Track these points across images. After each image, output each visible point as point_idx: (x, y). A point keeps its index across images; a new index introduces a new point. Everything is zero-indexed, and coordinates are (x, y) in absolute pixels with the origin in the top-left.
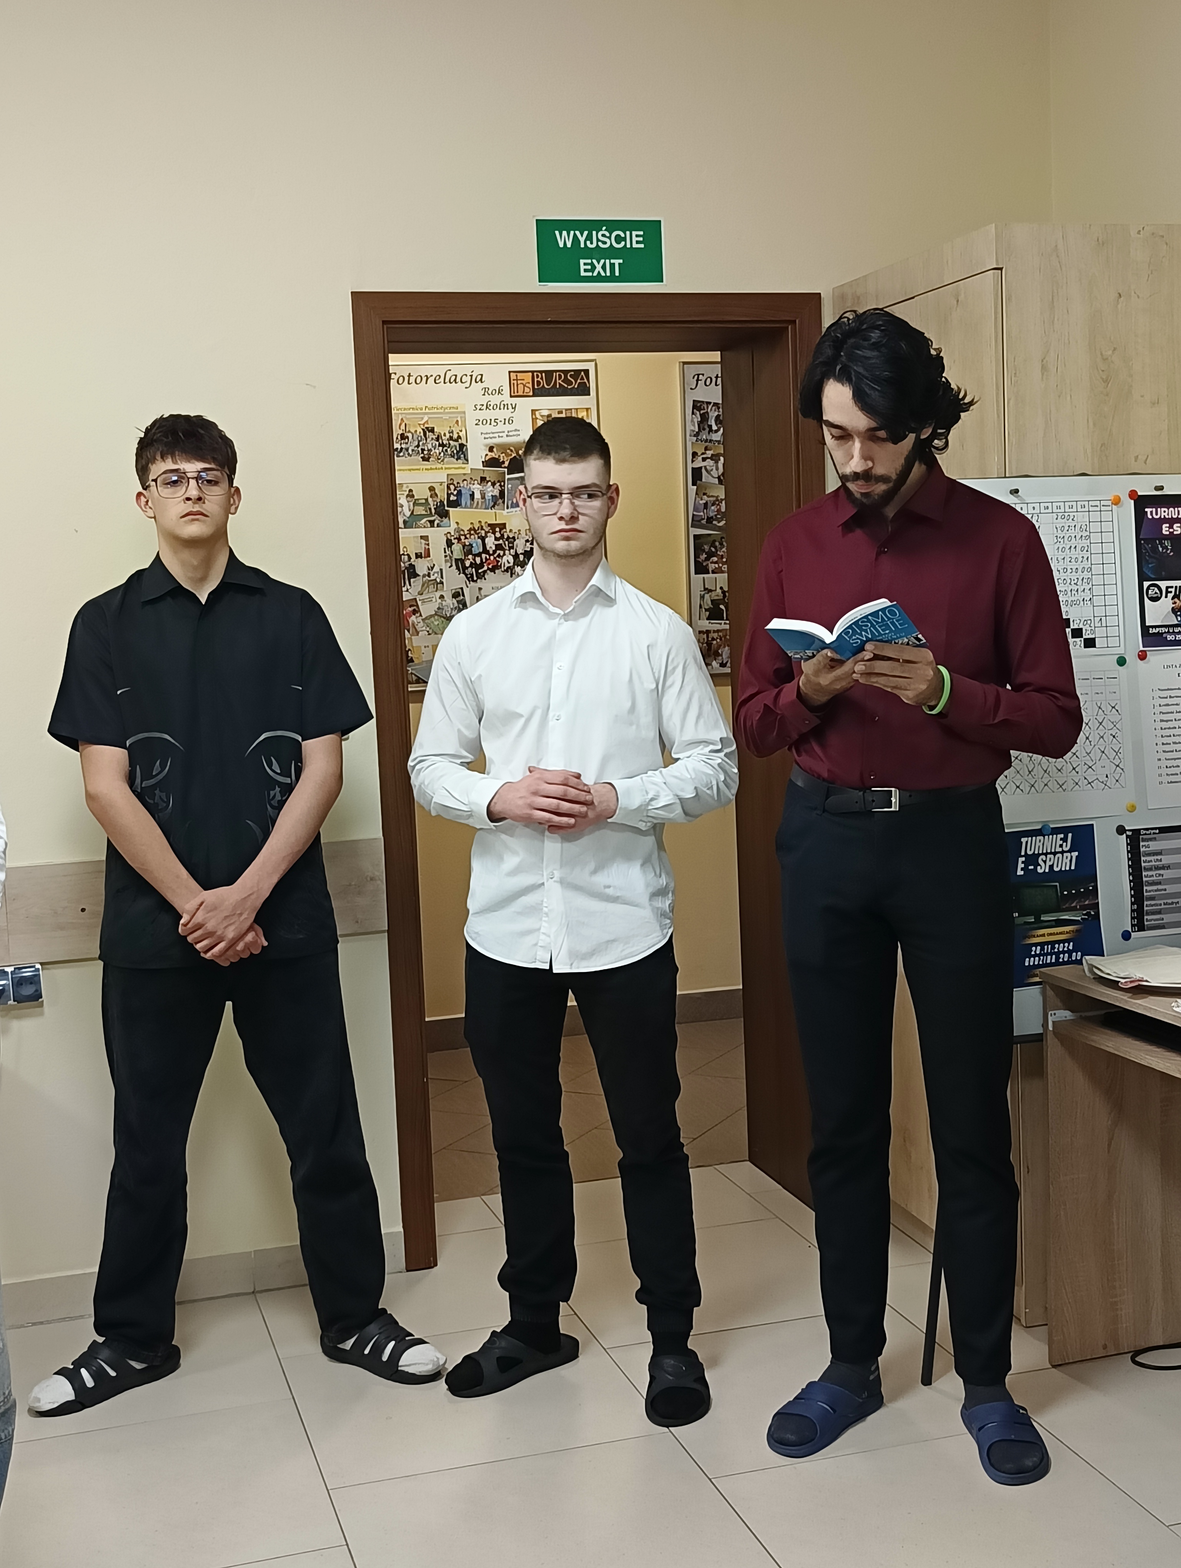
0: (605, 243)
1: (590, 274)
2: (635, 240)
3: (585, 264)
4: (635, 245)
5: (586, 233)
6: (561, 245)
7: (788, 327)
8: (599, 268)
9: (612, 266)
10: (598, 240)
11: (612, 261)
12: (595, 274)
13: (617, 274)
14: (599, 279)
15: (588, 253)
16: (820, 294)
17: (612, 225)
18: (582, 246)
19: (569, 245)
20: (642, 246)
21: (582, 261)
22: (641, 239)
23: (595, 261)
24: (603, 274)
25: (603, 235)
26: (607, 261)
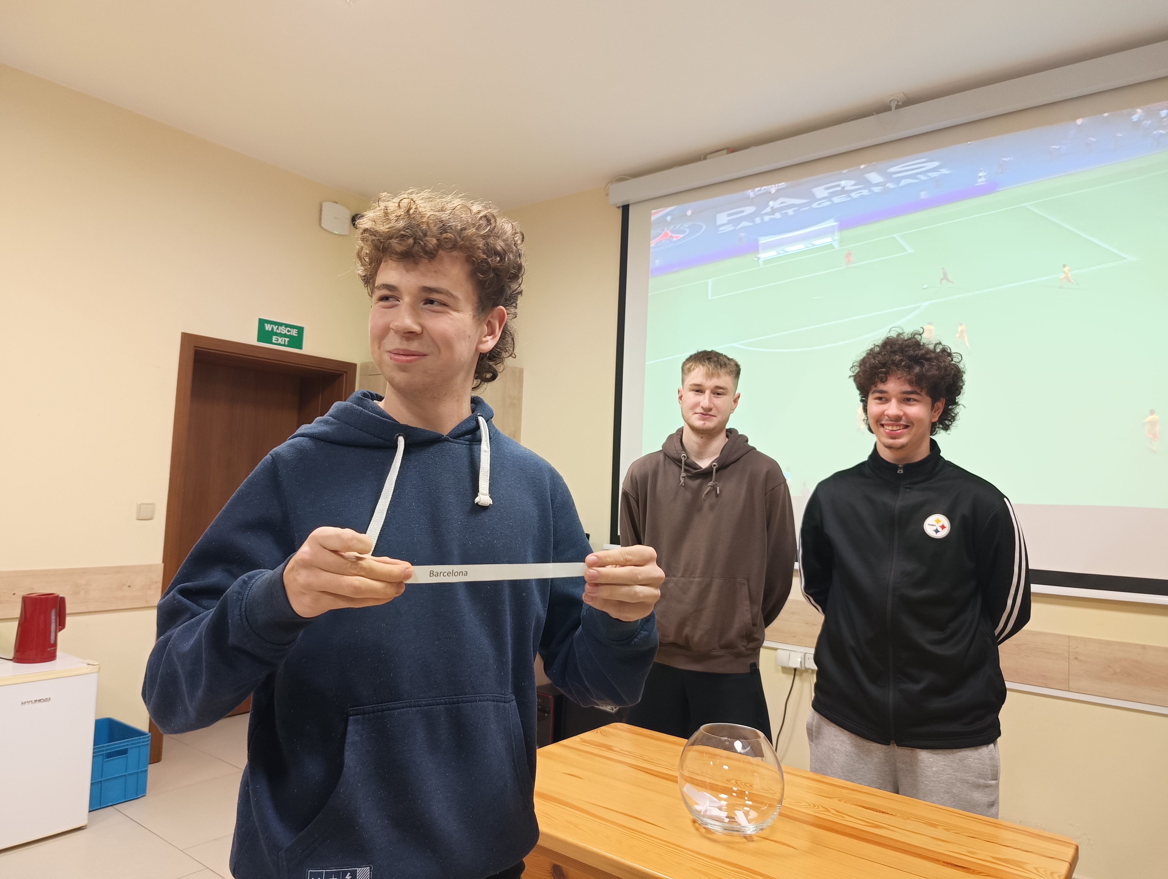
0: (283, 331)
1: (276, 342)
2: (294, 333)
3: (275, 338)
4: (294, 335)
5: (277, 327)
6: (267, 329)
7: (343, 374)
8: (280, 340)
9: (285, 341)
10: (281, 330)
11: (286, 339)
12: (279, 342)
13: (286, 343)
14: (279, 344)
15: (276, 334)
16: (356, 364)
17: (287, 326)
18: (275, 331)
19: (270, 330)
20: (297, 335)
21: (274, 337)
22: (297, 333)
23: (279, 338)
24: (281, 343)
25: (283, 329)
26: (284, 339)
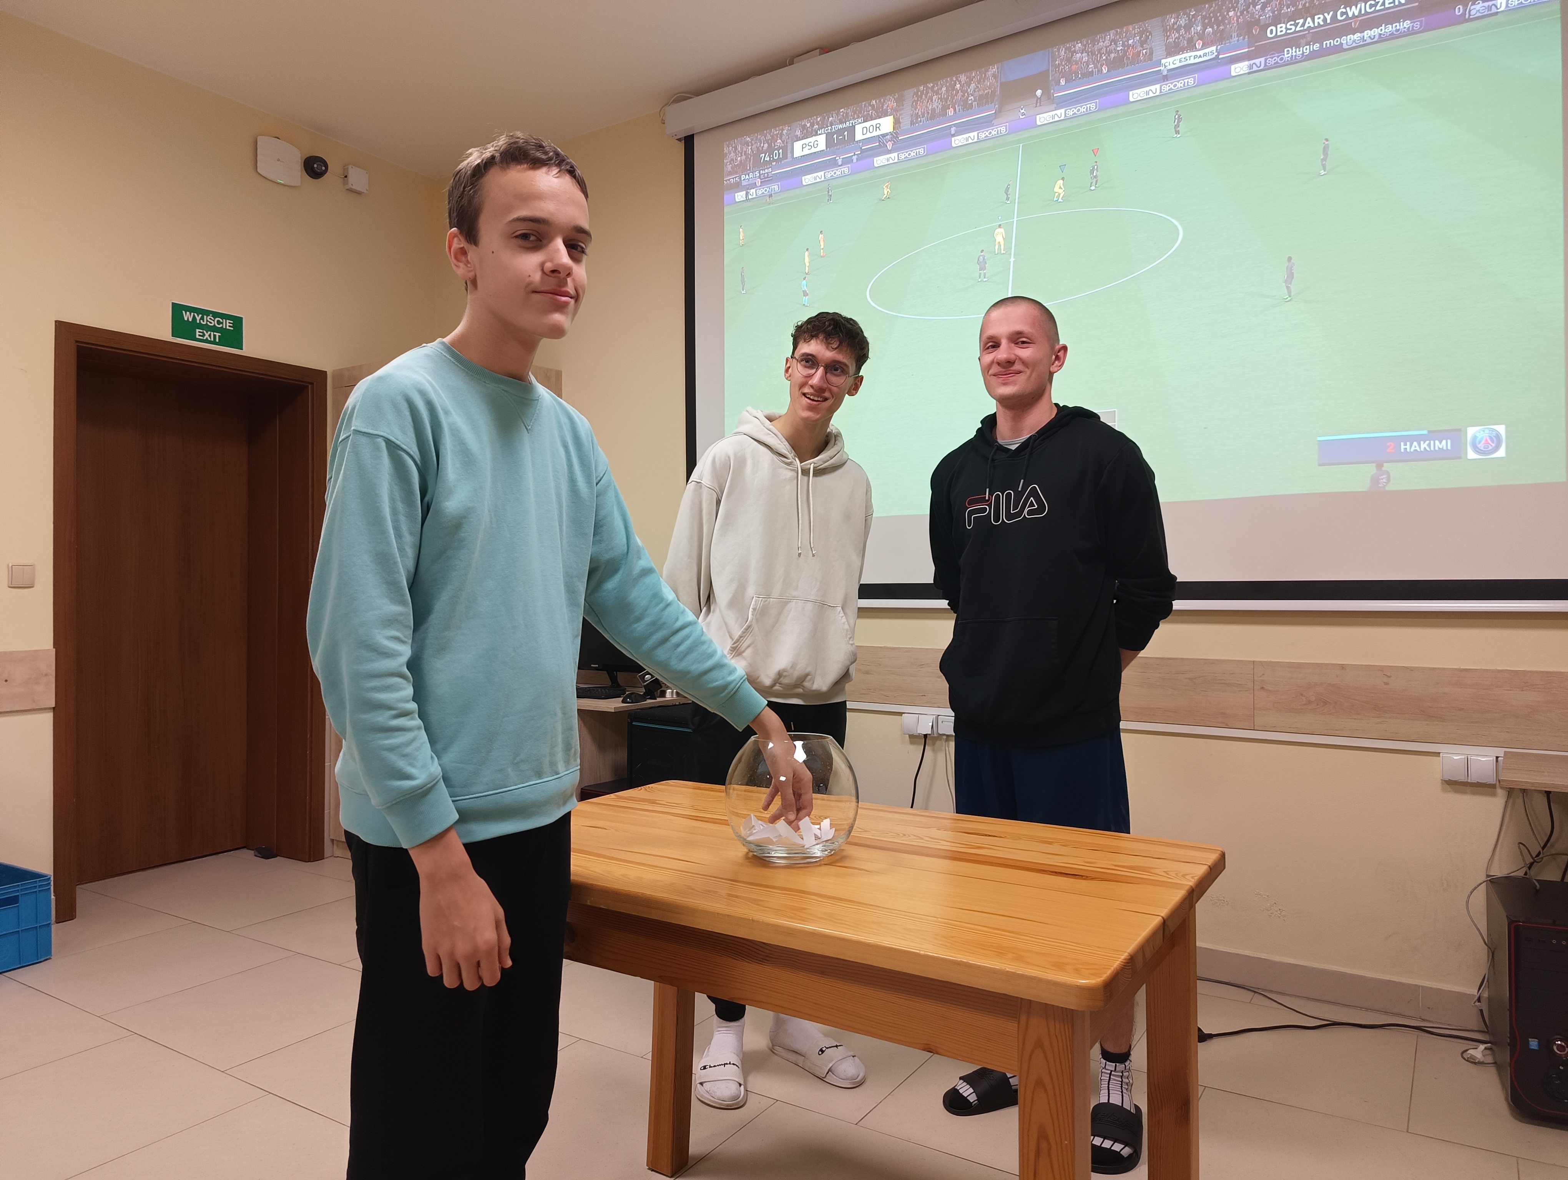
0: (211, 323)
1: (202, 338)
2: (228, 325)
3: (199, 332)
4: (228, 328)
5: (200, 315)
6: (186, 319)
7: (308, 386)
8: (207, 336)
9: (215, 336)
10: (207, 321)
11: (215, 333)
12: (205, 338)
13: (217, 341)
14: (206, 341)
15: (200, 326)
16: (326, 372)
17: (215, 315)
18: (198, 322)
19: (190, 320)
20: (232, 329)
21: (197, 330)
22: (231, 325)
23: (205, 332)
24: (209, 339)
25: (210, 319)
26: (212, 333)
